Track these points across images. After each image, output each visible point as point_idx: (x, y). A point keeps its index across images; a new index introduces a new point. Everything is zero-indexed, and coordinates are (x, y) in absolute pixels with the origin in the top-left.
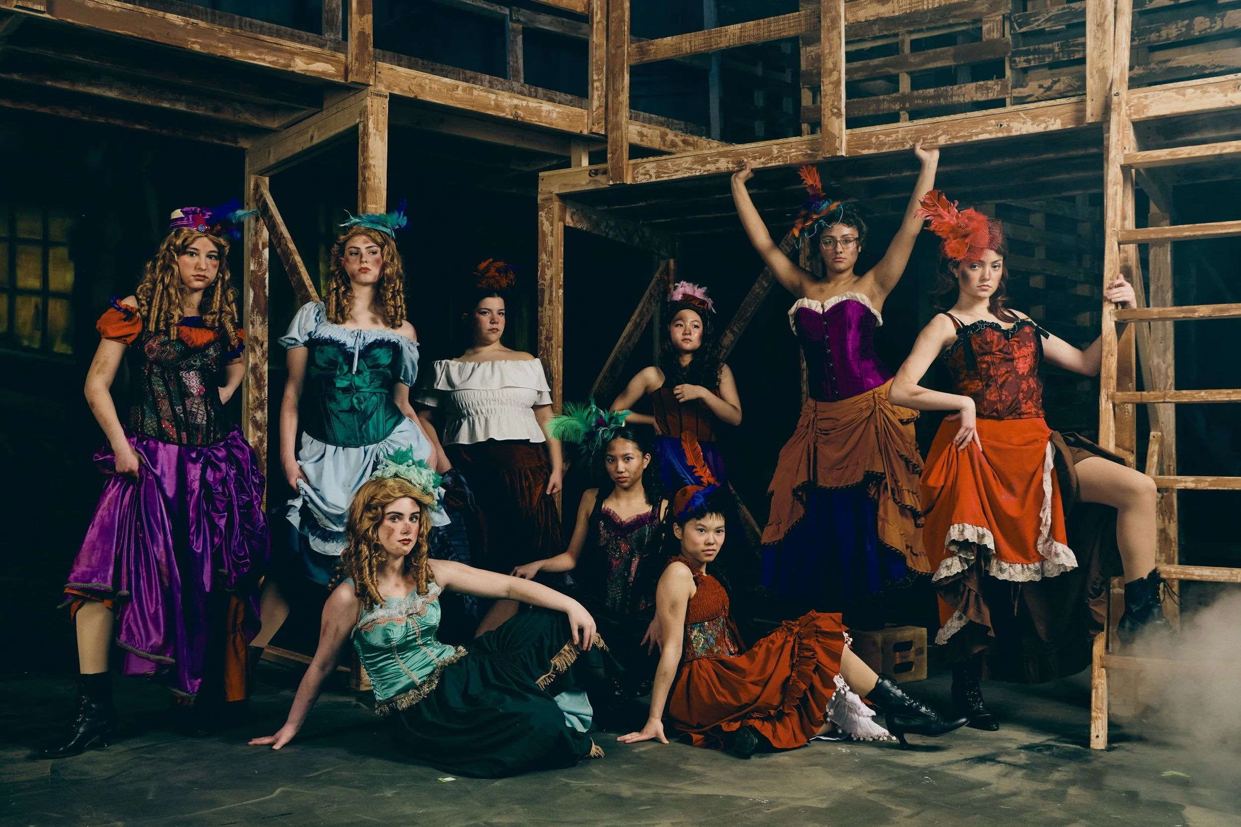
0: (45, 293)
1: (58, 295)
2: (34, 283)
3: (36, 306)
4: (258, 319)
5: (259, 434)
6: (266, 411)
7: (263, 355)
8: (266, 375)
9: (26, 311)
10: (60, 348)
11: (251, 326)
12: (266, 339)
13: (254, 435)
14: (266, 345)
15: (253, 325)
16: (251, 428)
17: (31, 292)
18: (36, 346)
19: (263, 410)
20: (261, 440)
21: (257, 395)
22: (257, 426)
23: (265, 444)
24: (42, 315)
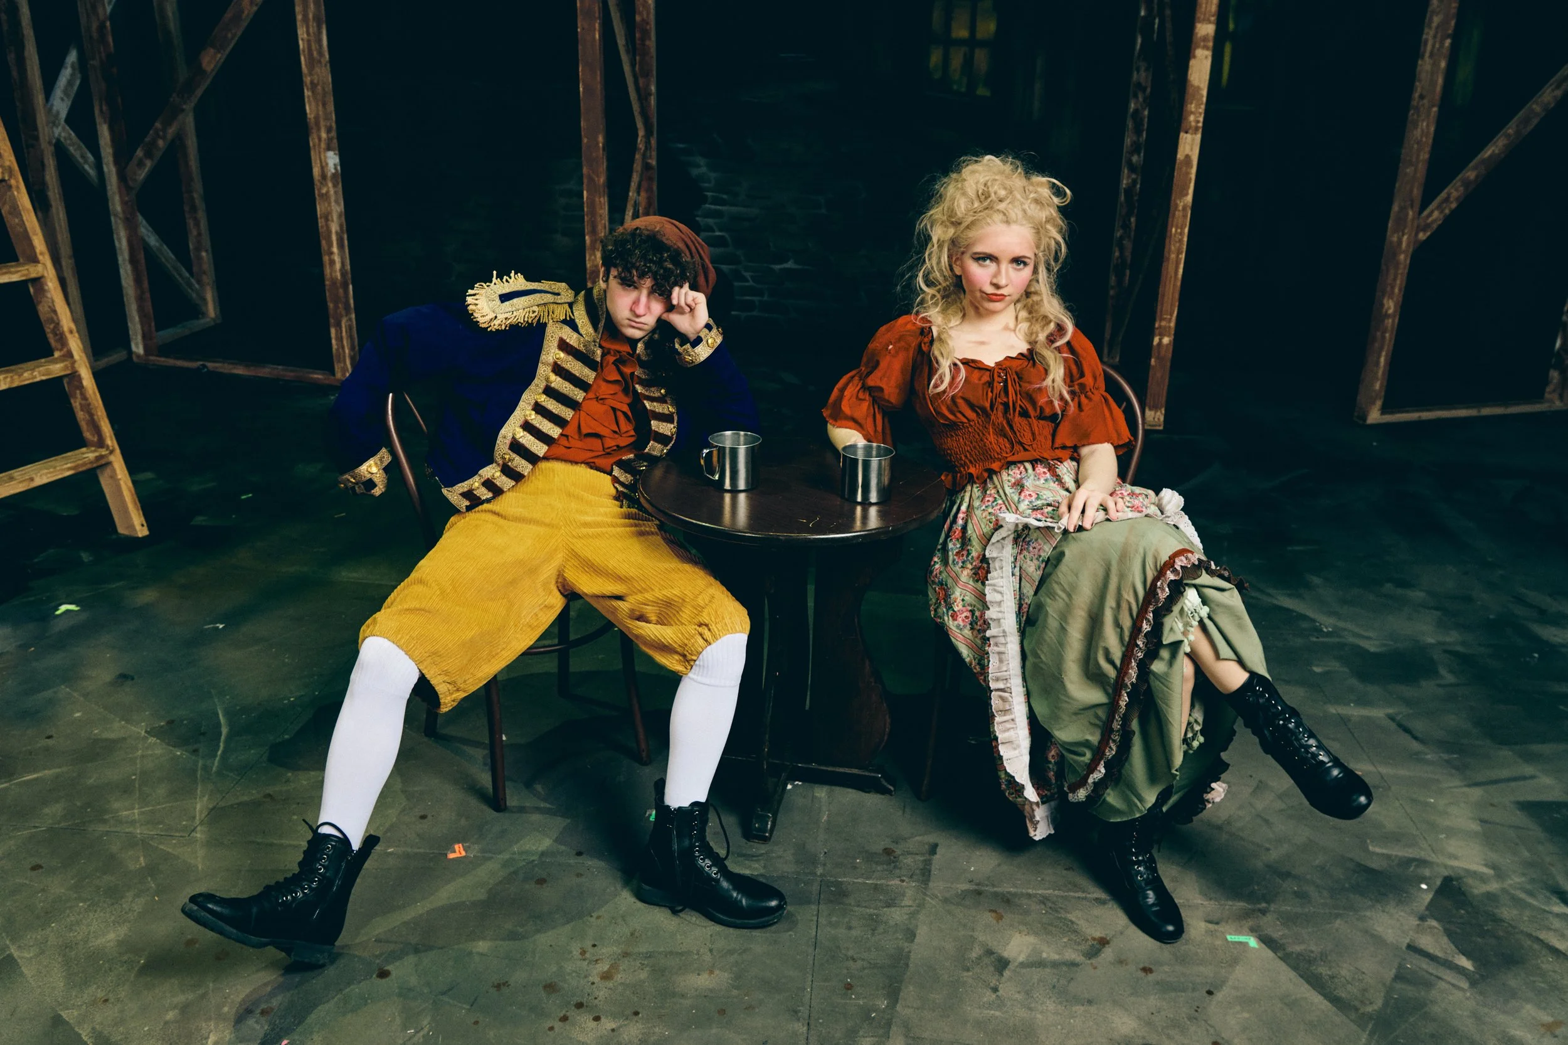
0: (972, 43)
1: (983, 44)
2: (963, 34)
3: (965, 55)
4: (1143, 65)
5: (1134, 176)
6: (1142, 155)
7: (1144, 101)
8: (1146, 120)
9: (957, 60)
10: (982, 91)
11: (1135, 73)
12: (1149, 84)
13: (1129, 177)
14: (1149, 90)
15: (1138, 72)
16: (1126, 171)
17: (961, 42)
18: (963, 90)
19: (1139, 155)
20: (1134, 182)
21: (1135, 138)
22: (1132, 168)
23: (1138, 186)
24: (968, 61)
